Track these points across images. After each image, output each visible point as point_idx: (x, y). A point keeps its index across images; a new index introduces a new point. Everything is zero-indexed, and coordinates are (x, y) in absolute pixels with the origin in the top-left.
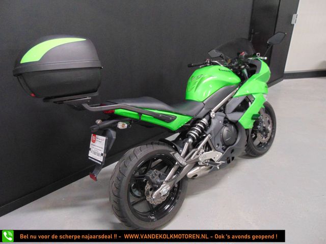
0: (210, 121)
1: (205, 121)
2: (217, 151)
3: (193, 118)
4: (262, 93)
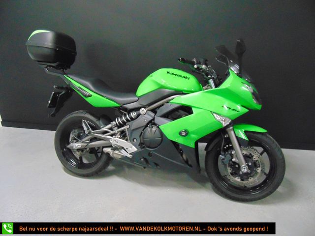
0: (138, 115)
1: (133, 114)
2: (133, 144)
3: (121, 106)
4: (211, 112)
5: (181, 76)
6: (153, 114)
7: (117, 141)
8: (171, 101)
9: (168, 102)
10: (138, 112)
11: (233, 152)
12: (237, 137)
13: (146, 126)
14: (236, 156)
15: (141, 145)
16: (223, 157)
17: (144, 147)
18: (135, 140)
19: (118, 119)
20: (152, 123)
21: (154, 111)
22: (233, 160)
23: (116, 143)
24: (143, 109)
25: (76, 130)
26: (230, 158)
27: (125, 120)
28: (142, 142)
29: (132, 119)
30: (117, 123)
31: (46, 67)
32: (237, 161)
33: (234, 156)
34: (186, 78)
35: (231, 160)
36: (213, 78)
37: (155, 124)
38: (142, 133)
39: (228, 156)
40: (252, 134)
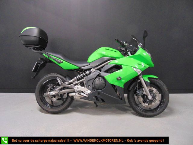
0: (90, 73)
1: (87, 72)
2: (88, 89)
3: (80, 68)
4: (132, 67)
5: (113, 51)
6: (99, 72)
7: (78, 88)
8: (110, 63)
9: (107, 64)
10: (90, 71)
11: (143, 89)
12: (144, 81)
13: (96, 78)
14: (145, 91)
15: (93, 89)
16: (138, 92)
17: (95, 90)
18: (89, 87)
19: (78, 76)
20: (99, 76)
21: (100, 69)
22: (144, 93)
23: (78, 89)
24: (93, 69)
25: (51, 84)
26: (142, 93)
27: (82, 76)
28: (94, 87)
29: (87, 75)
30: (78, 78)
31: (33, 48)
32: (146, 94)
33: (144, 91)
34: (116, 51)
35: (143, 93)
36: (130, 51)
37: (101, 76)
38: (93, 82)
39: (141, 91)
40: (151, 79)
